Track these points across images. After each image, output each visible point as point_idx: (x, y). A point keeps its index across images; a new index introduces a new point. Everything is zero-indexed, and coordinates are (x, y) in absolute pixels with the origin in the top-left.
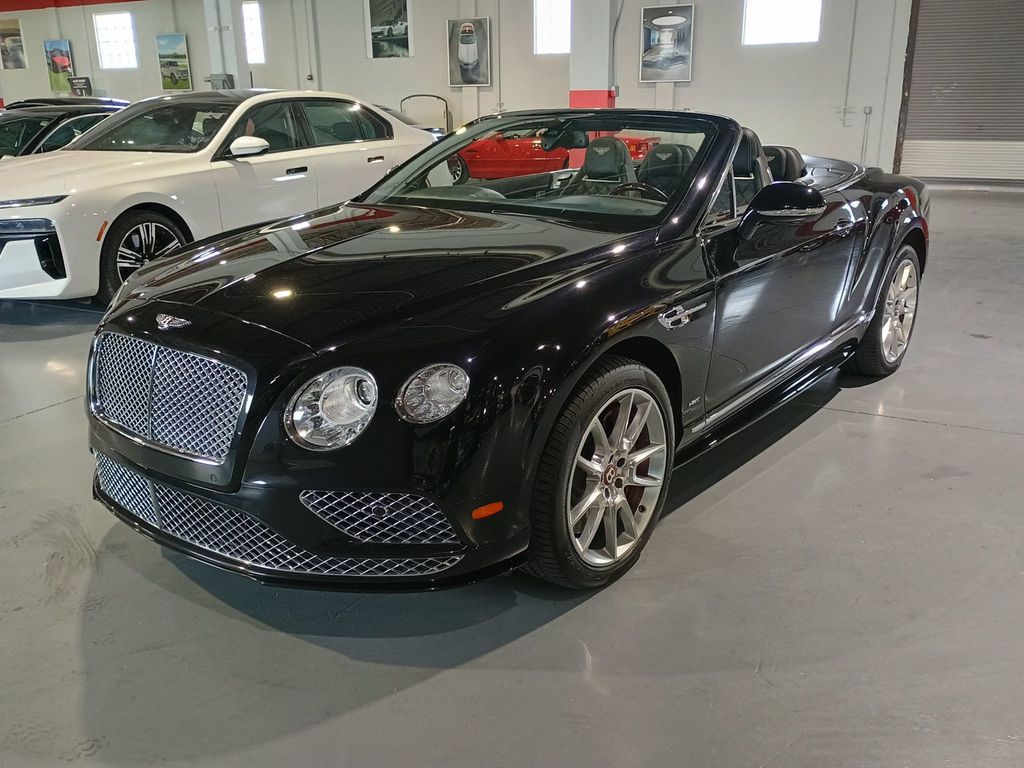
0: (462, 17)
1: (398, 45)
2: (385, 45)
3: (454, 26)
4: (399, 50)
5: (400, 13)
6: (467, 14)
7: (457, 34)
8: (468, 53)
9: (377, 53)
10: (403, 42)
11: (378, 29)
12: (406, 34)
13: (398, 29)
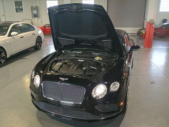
0: (33, 6)
1: (21, 10)
2: (18, 10)
3: (32, 7)
4: (21, 11)
5: (21, 4)
6: (34, 5)
7: (32, 9)
8: (35, 12)
9: (17, 11)
10: (22, 10)
11: (17, 7)
12: (22, 8)
13: (21, 7)
